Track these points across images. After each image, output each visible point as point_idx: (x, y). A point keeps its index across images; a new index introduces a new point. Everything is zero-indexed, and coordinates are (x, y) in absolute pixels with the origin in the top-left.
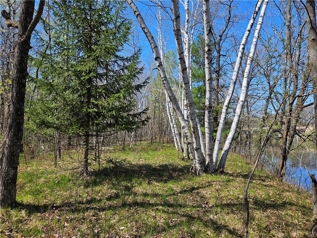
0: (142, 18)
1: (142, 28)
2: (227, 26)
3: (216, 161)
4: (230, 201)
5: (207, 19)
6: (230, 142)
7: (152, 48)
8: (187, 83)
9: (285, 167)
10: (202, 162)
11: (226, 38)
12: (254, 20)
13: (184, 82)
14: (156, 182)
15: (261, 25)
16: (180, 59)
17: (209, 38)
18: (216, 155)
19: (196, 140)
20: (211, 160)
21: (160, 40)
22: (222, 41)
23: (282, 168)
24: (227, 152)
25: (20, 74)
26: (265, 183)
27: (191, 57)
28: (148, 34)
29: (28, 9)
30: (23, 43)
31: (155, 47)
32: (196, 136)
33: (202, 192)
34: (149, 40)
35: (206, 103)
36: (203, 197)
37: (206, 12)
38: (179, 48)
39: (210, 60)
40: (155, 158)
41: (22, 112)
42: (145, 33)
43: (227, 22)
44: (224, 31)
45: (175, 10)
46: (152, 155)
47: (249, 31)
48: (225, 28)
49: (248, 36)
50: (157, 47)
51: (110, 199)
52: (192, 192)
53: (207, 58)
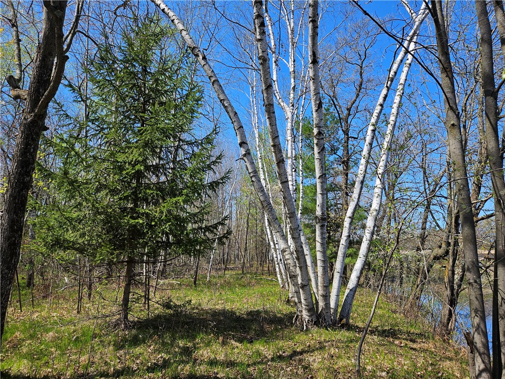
0: (220, 86)
1: (221, 101)
2: (358, 94)
3: (335, 307)
4: (349, 375)
5: (315, 89)
6: (359, 275)
7: (234, 128)
8: (285, 182)
9: (453, 318)
10: (312, 309)
11: (357, 112)
12: (388, 90)
13: (281, 180)
14: (236, 341)
15: (401, 96)
16: (273, 146)
17: (319, 116)
18: (336, 297)
19: (301, 271)
20: (327, 304)
21: (254, 114)
22: (351, 117)
23: (449, 320)
24: (353, 291)
25: (22, 169)
26: (415, 346)
27: (302, 140)
28: (229, 109)
29: (42, 77)
30: (31, 125)
31: (240, 127)
32: (302, 265)
33: (307, 359)
34: (230, 118)
35: (317, 213)
36: (306, 368)
37: (313, 79)
38: (271, 131)
39: (321, 148)
40: (244, 299)
41: (21, 226)
42: (225, 107)
43: (358, 88)
44: (354, 102)
45: (265, 76)
46: (240, 294)
47: (381, 105)
48: (355, 98)
49: (380, 112)
50: (243, 127)
51: (154, 369)
52: (291, 359)
53: (317, 144)
